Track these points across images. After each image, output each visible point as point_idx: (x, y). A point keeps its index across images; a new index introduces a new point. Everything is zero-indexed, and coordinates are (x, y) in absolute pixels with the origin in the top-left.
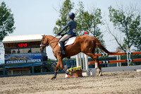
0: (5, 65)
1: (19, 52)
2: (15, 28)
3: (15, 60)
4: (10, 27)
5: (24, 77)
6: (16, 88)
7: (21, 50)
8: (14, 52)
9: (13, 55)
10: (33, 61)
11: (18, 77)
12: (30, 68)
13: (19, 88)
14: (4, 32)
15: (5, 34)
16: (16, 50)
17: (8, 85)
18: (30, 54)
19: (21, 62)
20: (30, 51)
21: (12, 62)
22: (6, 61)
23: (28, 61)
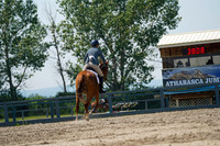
0: (165, 88)
1: (188, 64)
2: (180, 19)
3: (182, 79)
4: (171, 19)
5: (200, 111)
6: (188, 132)
7: (193, 61)
8: (180, 63)
9: (178, 71)
10: (216, 80)
11: (189, 112)
12: (211, 94)
13: (195, 131)
14: (160, 27)
15: (162, 32)
16: (184, 61)
17: (172, 126)
18: (210, 67)
19: (194, 82)
20: (210, 62)
21: (176, 83)
22: (165, 81)
23: (208, 81)
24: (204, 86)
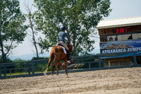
0: (101, 55)
1: (116, 39)
2: (111, 10)
3: (112, 48)
4: (105, 10)
5: (125, 69)
6: (116, 83)
7: (119, 37)
8: (111, 39)
9: (110, 43)
10: (134, 49)
11: (117, 70)
12: (131, 58)
13: (120, 82)
14: (98, 15)
15: (100, 18)
16: (114, 37)
17: (106, 79)
18: (130, 41)
19: (120, 51)
20: (130, 38)
21: (109, 51)
22: (101, 50)
23: (129, 50)
24: (127, 53)
